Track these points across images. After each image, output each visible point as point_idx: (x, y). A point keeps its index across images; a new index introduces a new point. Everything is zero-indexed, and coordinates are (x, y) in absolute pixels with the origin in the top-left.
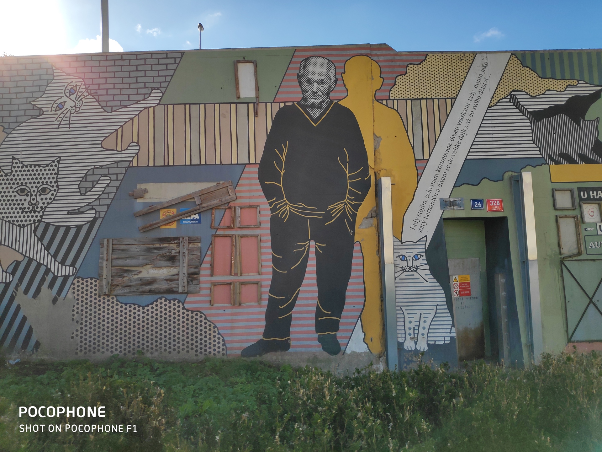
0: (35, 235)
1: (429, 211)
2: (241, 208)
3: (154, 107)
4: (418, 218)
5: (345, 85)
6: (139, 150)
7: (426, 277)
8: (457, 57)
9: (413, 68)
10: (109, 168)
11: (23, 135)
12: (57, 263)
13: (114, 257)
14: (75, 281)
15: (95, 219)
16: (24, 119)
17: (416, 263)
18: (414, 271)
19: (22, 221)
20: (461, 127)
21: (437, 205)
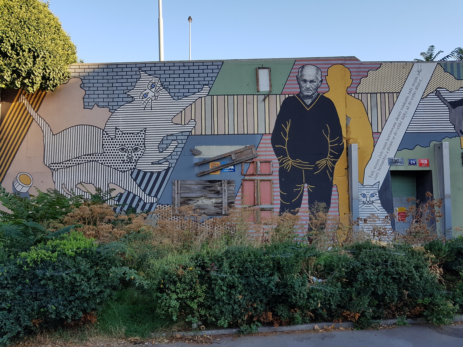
0: (132, 177)
1: (381, 166)
2: (260, 162)
3: (205, 97)
4: (374, 170)
5: (327, 84)
6: (196, 124)
7: (379, 208)
8: (401, 65)
9: (372, 72)
10: (177, 136)
11: (122, 114)
12: (146, 195)
13: (182, 192)
14: (158, 206)
15: (169, 168)
16: (122, 103)
17: (372, 199)
18: (371, 204)
19: (123, 168)
20: (403, 112)
21: (387, 162)
